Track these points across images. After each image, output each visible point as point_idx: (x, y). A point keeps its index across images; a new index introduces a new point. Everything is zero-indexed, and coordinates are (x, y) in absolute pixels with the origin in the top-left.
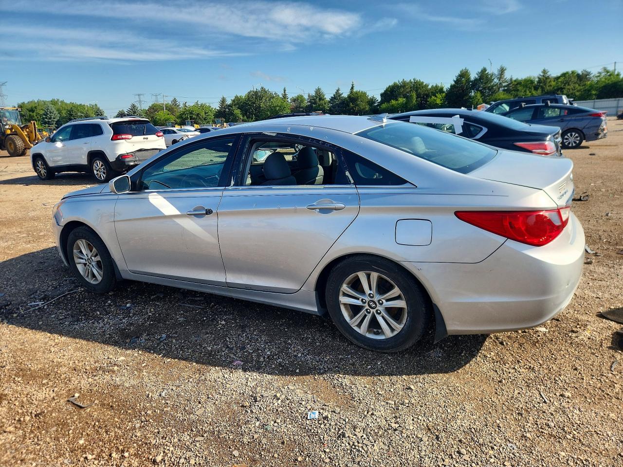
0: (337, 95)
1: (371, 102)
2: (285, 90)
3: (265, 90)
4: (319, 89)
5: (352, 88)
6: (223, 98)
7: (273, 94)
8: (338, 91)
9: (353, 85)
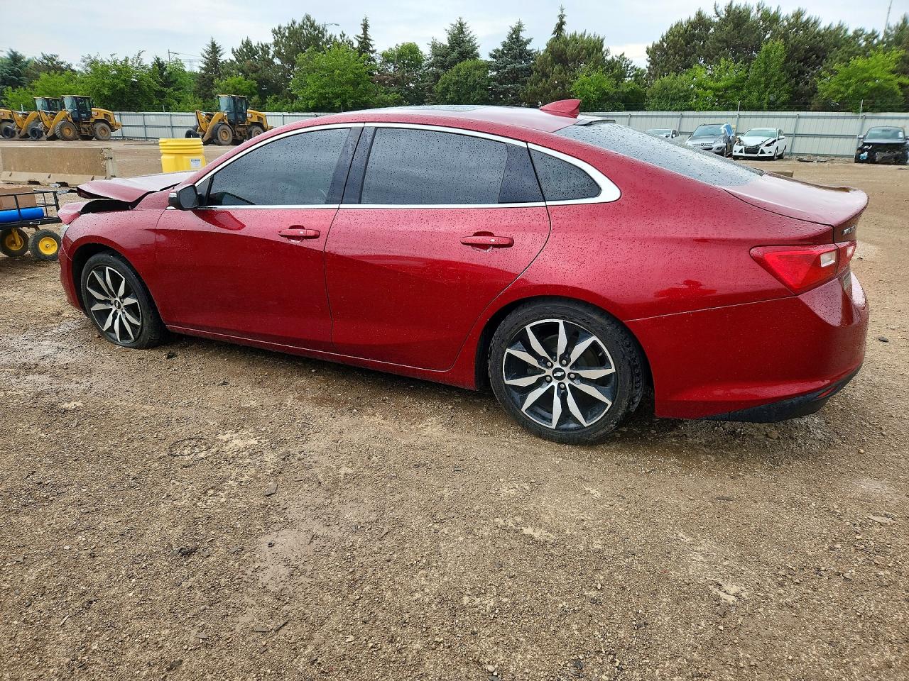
0: (515, 45)
1: (616, 69)
2: (365, 27)
3: (312, 25)
4: (461, 28)
5: (560, 27)
6: (212, 43)
7: (338, 37)
8: (517, 30)
9: (561, 17)
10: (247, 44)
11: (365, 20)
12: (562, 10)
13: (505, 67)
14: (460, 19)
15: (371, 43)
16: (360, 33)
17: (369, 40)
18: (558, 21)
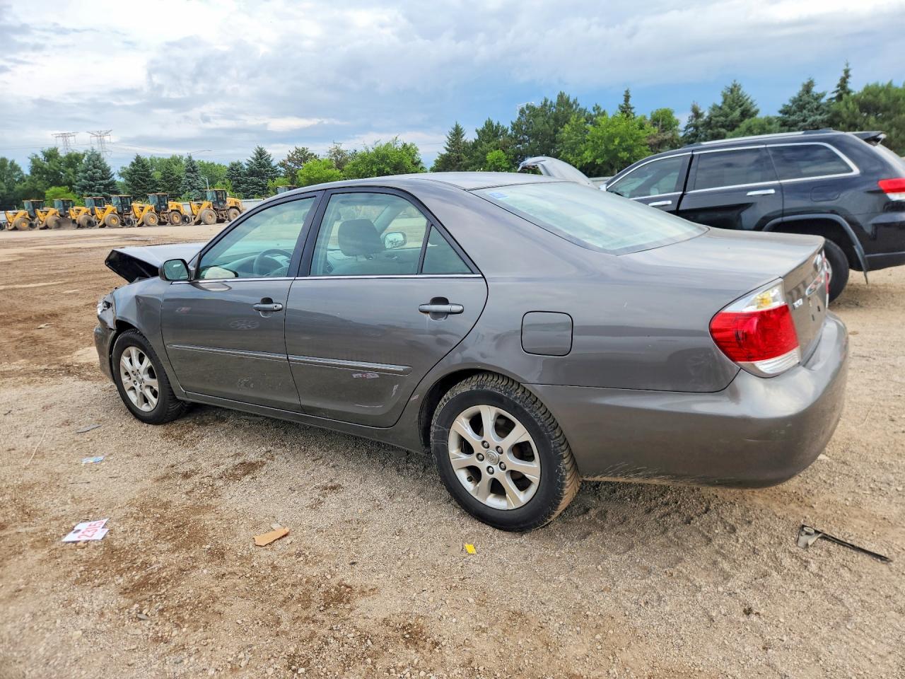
10: (489, 124)
11: (627, 92)
12: (847, 65)
13: (804, 121)
14: (735, 81)
15: (633, 111)
16: (622, 102)
17: (631, 108)
18: (843, 74)
